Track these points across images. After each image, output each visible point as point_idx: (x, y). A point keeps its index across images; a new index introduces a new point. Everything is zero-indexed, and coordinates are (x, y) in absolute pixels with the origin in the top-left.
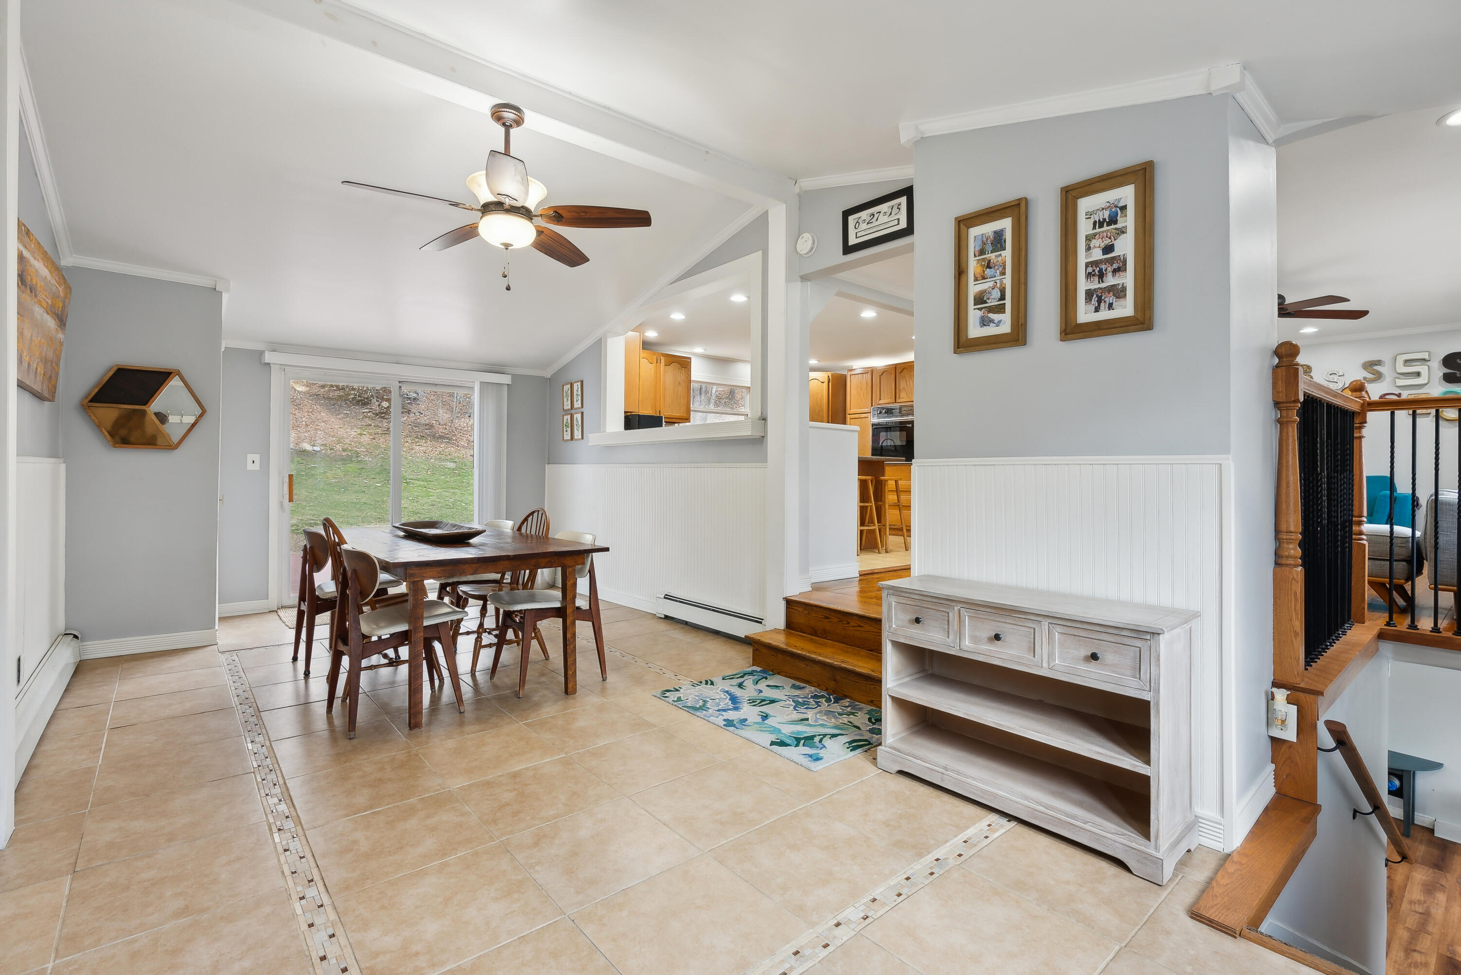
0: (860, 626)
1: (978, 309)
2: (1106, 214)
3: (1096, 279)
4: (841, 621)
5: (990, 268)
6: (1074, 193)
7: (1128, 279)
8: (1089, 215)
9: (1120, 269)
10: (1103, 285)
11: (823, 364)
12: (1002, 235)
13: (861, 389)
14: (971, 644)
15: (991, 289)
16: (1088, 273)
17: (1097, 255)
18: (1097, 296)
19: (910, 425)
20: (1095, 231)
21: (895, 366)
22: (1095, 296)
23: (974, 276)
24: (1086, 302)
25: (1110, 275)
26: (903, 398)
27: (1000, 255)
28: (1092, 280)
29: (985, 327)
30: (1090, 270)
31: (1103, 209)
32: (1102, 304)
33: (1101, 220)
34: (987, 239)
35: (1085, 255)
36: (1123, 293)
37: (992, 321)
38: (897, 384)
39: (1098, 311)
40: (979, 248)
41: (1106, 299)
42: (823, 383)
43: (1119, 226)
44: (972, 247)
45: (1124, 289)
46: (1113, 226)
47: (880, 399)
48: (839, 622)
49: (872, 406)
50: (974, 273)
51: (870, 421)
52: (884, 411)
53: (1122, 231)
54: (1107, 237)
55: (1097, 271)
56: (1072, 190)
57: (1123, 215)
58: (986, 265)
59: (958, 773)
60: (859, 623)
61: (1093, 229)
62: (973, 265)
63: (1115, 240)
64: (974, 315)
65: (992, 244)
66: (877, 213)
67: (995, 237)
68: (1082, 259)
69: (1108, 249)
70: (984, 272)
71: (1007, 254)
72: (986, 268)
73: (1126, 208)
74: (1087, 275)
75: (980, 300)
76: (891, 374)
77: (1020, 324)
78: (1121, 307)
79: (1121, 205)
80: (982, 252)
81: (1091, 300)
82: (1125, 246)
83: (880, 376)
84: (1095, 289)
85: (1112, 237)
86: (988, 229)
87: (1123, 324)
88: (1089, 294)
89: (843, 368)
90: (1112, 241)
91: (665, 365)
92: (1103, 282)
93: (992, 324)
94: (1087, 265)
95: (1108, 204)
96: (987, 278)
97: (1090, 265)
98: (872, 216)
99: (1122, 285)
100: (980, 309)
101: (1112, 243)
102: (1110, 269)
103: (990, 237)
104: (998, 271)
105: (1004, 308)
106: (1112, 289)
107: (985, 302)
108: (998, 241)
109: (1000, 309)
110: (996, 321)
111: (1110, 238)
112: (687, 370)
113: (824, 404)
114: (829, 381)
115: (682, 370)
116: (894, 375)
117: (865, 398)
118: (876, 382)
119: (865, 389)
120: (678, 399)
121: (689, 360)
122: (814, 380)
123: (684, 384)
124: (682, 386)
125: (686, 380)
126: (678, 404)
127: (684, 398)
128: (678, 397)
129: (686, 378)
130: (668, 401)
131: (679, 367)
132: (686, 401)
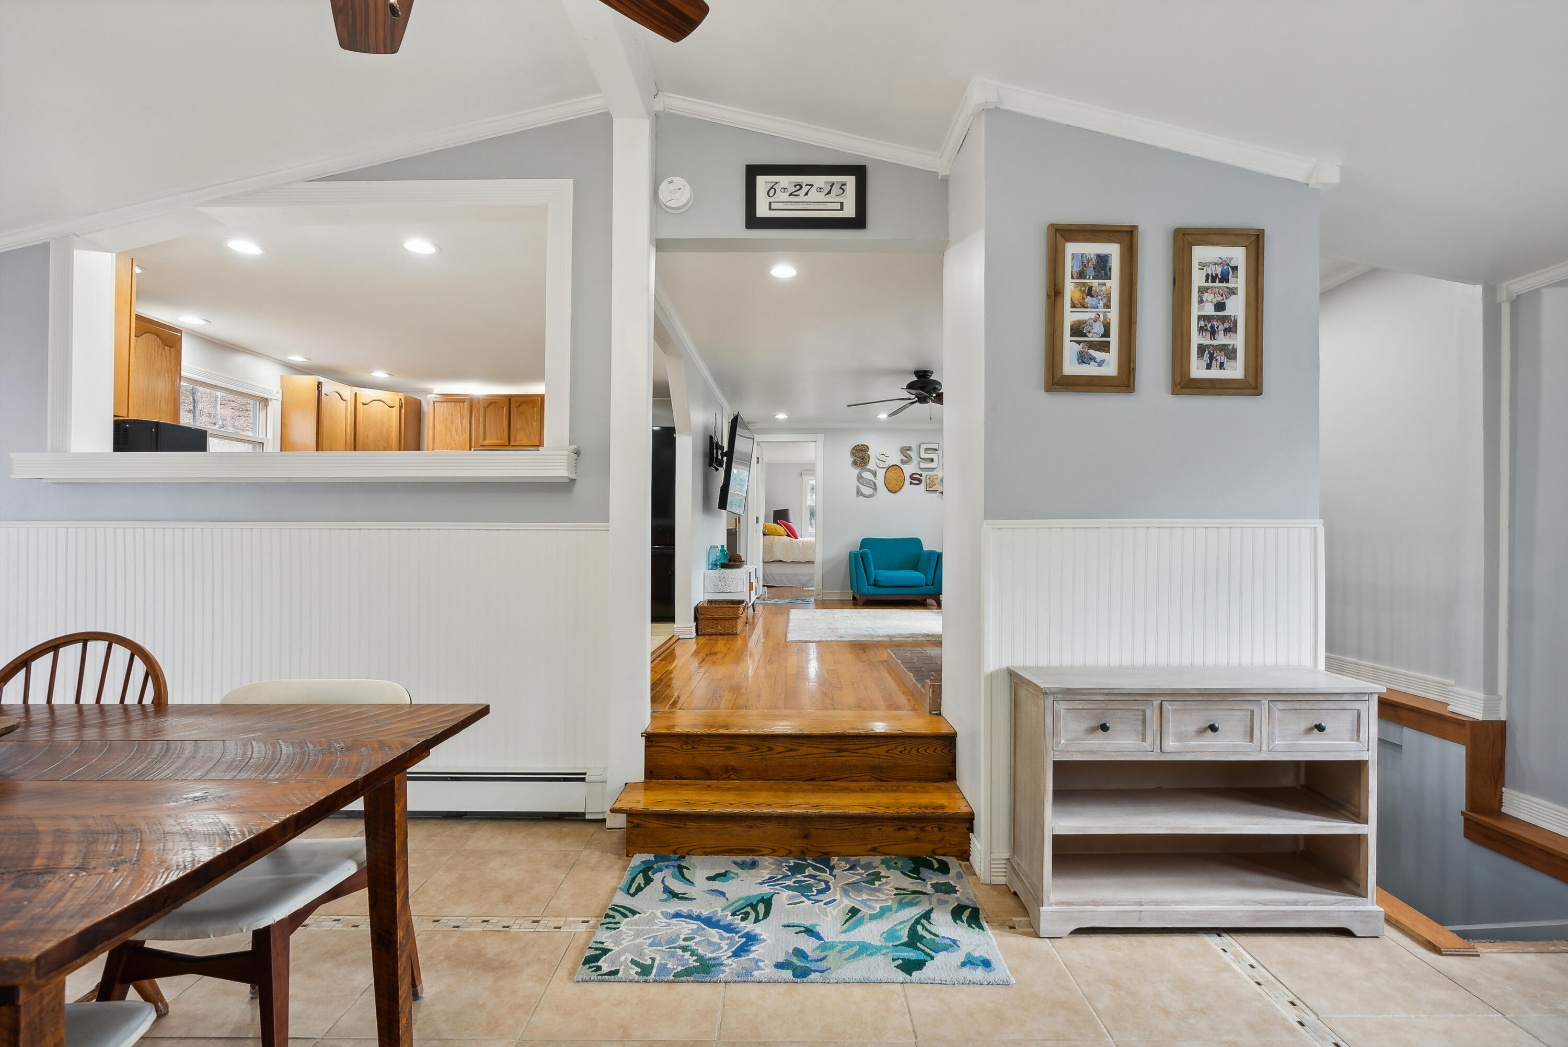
0: (792, 750)
1: (1076, 342)
2: (1219, 270)
3: (1208, 334)
4: (758, 749)
5: (1092, 296)
6: (1189, 238)
7: (1238, 341)
8: (1202, 266)
9: (1231, 330)
10: (1215, 343)
12: (1107, 261)
13: (452, 423)
14: (1174, 743)
15: (1092, 321)
16: (1201, 326)
17: (1209, 310)
18: (1209, 352)
20: (1207, 284)
21: (508, 398)
22: (1207, 352)
23: (1071, 301)
24: (1198, 357)
25: (1221, 333)
26: (522, 441)
27: (1104, 284)
28: (1204, 334)
29: (1085, 365)
30: (1202, 323)
31: (1215, 264)
32: (1214, 362)
33: (1214, 275)
34: (1088, 262)
35: (1197, 308)
36: (1233, 354)
37: (1093, 359)
38: (512, 421)
39: (1210, 369)
40: (1078, 270)
41: (1217, 358)
42: (392, 407)
43: (1230, 285)
44: (1069, 267)
45: (1234, 351)
46: (1225, 284)
47: (485, 439)
48: (754, 750)
49: (471, 447)
50: (1071, 298)
53: (1233, 292)
54: (1219, 293)
55: (1209, 327)
56: (1188, 234)
57: (1234, 276)
58: (1087, 291)
59: (1157, 903)
60: (788, 746)
61: (1206, 282)
62: (1070, 288)
63: (1226, 298)
64: (1070, 348)
65: (1094, 268)
66: (807, 185)
67: (1098, 261)
68: (1195, 312)
69: (1220, 306)
70: (1084, 299)
71: (1114, 284)
72: (1087, 295)
73: (1237, 270)
74: (1199, 329)
75: (1078, 331)
76: (503, 408)
77: (1131, 369)
78: (1232, 369)
79: (1232, 264)
80: (1081, 275)
81: (1203, 356)
82: (1237, 307)
83: (485, 408)
84: (1207, 345)
85: (1224, 295)
86: (1092, 249)
87: (1236, 386)
88: (1202, 349)
89: (421, 391)
90: (1223, 300)
92: (1214, 339)
93: (1092, 363)
94: (1200, 318)
95: (1220, 261)
96: (1088, 308)
97: (1202, 319)
98: (798, 187)
99: (1233, 346)
100: (1079, 342)
101: (1223, 301)
102: (1221, 327)
103: (1091, 260)
104: (1101, 302)
105: (1109, 346)
106: (1223, 348)
107: (1085, 336)
108: (1102, 266)
109: (1104, 347)
110: (1098, 360)
111: (1222, 296)
112: (174, 352)
113: (394, 438)
114: (401, 407)
115: (166, 347)
116: (508, 409)
117: (459, 436)
118: (477, 415)
119: (460, 424)
120: (156, 401)
121: (179, 335)
122: (377, 401)
123: (169, 377)
124: (165, 380)
125: (173, 369)
126: (156, 412)
127: (169, 402)
128: (156, 398)
129: (172, 365)
130: (136, 404)
131: (158, 344)
132: (173, 407)
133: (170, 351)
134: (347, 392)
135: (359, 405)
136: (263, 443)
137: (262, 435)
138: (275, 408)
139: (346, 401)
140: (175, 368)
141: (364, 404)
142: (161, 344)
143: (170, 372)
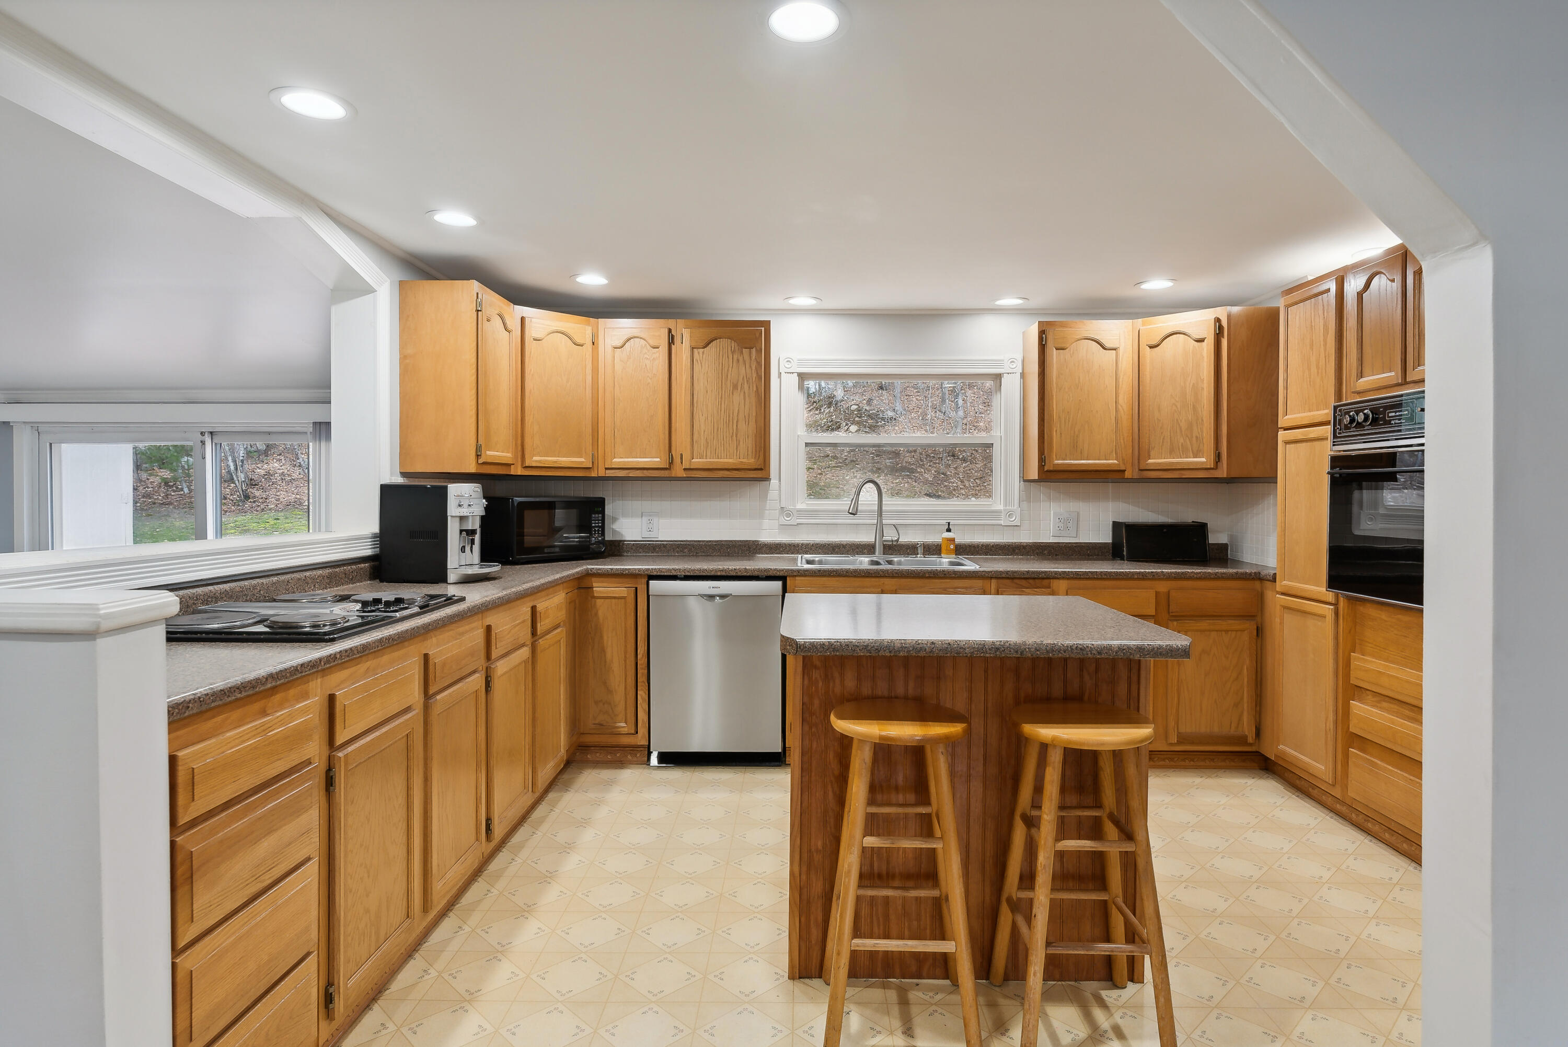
11: (1192, 287)
13: (1311, 346)
21: (1404, 252)
38: (1409, 314)
42: (1202, 341)
47: (1360, 376)
49: (1338, 399)
51: (1326, 450)
76: (1393, 281)
83: (1360, 295)
91: (693, 348)
116: (1401, 286)
119: (1322, 346)
120: (731, 423)
121: (763, 329)
122: (1175, 336)
123: (749, 387)
124: (744, 393)
125: (754, 375)
126: (732, 437)
127: (750, 421)
128: (731, 418)
129: (753, 371)
130: (704, 431)
131: (733, 349)
132: (755, 426)
133: (750, 352)
135: (1146, 351)
136: (992, 444)
137: (993, 432)
139: (1115, 349)
140: (757, 373)
141: (1151, 347)
142: (737, 348)
143: (751, 381)
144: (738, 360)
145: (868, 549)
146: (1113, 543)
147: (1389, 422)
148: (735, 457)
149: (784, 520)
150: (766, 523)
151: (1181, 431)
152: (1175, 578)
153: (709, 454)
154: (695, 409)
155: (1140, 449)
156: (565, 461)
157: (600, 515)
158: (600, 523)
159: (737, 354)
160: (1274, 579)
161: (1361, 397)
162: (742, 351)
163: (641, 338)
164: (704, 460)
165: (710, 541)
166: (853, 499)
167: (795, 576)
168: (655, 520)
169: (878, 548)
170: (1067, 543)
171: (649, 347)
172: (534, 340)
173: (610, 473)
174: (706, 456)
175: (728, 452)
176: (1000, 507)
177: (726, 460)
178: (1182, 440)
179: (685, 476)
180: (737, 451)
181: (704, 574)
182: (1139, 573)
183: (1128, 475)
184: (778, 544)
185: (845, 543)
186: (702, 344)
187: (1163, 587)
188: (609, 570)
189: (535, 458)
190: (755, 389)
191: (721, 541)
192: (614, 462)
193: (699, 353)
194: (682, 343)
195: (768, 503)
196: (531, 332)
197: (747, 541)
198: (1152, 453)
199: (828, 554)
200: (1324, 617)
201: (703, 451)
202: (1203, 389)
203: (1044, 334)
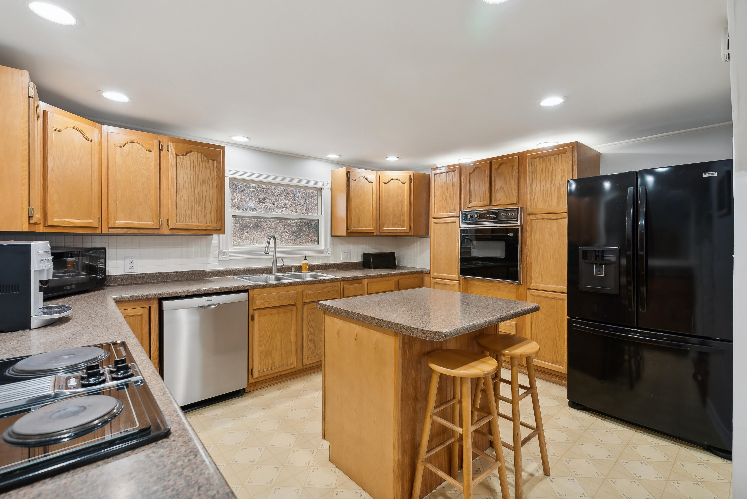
11: (405, 162)
13: (447, 190)
19: (512, 235)
21: (490, 162)
26: (500, 200)
38: (493, 183)
42: (404, 183)
47: (470, 201)
49: (460, 209)
51: (458, 227)
52: (476, 216)
76: (485, 171)
83: (470, 174)
89: (426, 168)
91: (176, 155)
112: (216, 163)
113: (406, 206)
114: (410, 182)
115: (210, 161)
116: (489, 173)
117: (452, 201)
118: (465, 181)
119: (452, 190)
120: (201, 202)
121: (221, 150)
122: (394, 180)
123: (213, 183)
124: (210, 185)
125: (216, 176)
126: (202, 211)
127: (213, 201)
128: (201, 199)
129: (215, 174)
130: (184, 207)
131: (202, 159)
132: (216, 205)
133: (213, 163)
134: (372, 176)
135: (382, 185)
136: (319, 219)
137: (319, 214)
138: (327, 194)
139: (372, 183)
140: (218, 175)
141: (385, 183)
142: (205, 159)
143: (214, 179)
144: (206, 166)
145: (269, 271)
146: (363, 262)
147: (487, 218)
148: (204, 222)
149: (221, 258)
150: (210, 260)
151: (396, 217)
152: (400, 275)
153: (187, 220)
154: (178, 192)
155: (380, 223)
156: (79, 222)
157: (103, 260)
158: (103, 265)
159: (205, 162)
160: (429, 273)
161: (469, 209)
162: (208, 162)
163: (138, 143)
164: (184, 224)
165: (176, 272)
166: (266, 246)
167: (254, 289)
168: (135, 261)
169: (274, 270)
170: (347, 263)
171: (144, 150)
172: (55, 130)
173: (111, 231)
174: (185, 221)
175: (199, 219)
176: (323, 248)
177: (198, 224)
178: (396, 221)
179: (170, 233)
180: (205, 219)
181: (200, 293)
182: (391, 274)
183: (375, 234)
184: (219, 271)
185: (255, 268)
186: (184, 153)
187: (396, 278)
188: (130, 297)
189: (56, 220)
190: (216, 184)
191: (183, 271)
192: (116, 224)
193: (180, 158)
194: (169, 151)
195: (211, 249)
196: (51, 125)
197: (200, 270)
198: (385, 226)
199: (246, 274)
200: (455, 285)
201: (183, 219)
202: (405, 201)
203: (348, 173)
